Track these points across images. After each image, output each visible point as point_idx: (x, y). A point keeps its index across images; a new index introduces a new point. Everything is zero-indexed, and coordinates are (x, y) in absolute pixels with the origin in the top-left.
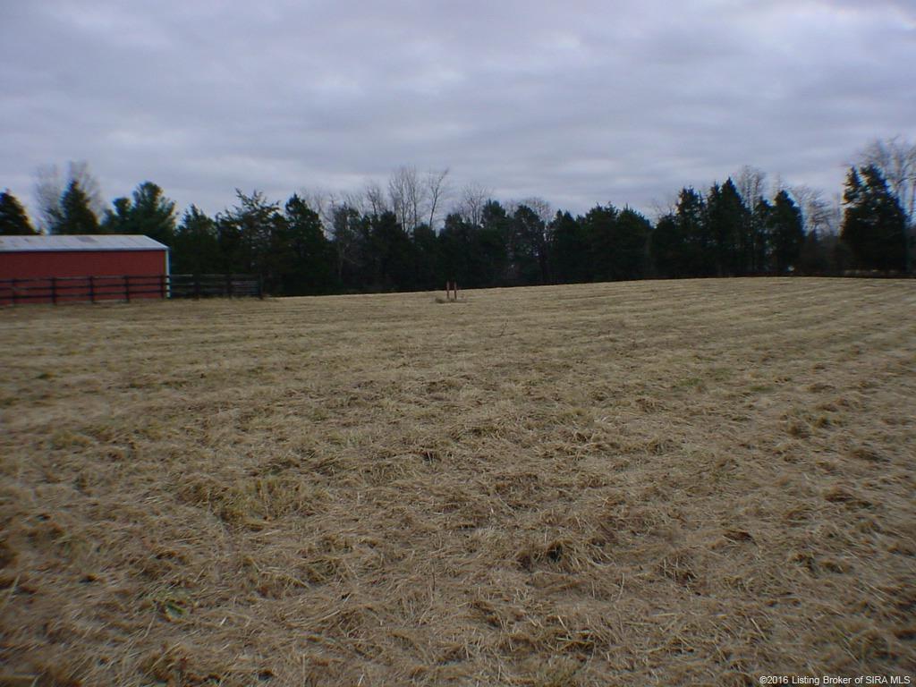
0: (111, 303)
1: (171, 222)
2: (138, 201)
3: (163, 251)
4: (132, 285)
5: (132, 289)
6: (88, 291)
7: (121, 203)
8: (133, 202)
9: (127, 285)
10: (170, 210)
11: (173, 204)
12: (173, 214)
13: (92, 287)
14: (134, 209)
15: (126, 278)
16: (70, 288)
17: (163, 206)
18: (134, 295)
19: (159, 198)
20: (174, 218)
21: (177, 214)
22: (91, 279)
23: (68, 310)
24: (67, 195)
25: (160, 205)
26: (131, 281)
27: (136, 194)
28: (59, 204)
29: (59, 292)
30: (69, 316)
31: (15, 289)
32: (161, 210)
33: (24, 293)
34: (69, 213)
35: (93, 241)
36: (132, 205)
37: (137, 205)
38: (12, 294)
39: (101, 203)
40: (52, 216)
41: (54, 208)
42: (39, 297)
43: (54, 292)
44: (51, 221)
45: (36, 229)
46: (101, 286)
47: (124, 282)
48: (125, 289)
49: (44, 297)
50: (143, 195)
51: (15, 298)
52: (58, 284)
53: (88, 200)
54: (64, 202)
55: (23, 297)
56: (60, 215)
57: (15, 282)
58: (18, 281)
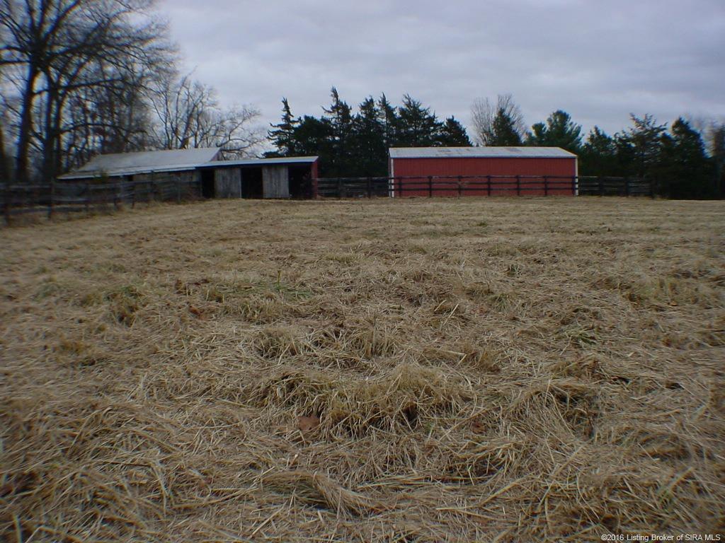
0: (532, 197)
1: (578, 141)
2: (552, 126)
3: (574, 158)
4: (548, 183)
5: (549, 186)
6: (516, 186)
7: (538, 127)
8: (547, 126)
9: (545, 183)
10: (578, 132)
11: (580, 127)
12: (580, 135)
13: (518, 183)
14: (548, 131)
15: (544, 177)
16: (502, 183)
17: (572, 130)
18: (551, 191)
19: (568, 123)
20: (580, 139)
21: (583, 135)
22: (517, 177)
23: (499, 199)
24: (497, 119)
26: (549, 180)
27: (550, 120)
28: (492, 127)
29: (492, 186)
31: (460, 183)
32: (570, 132)
33: (466, 187)
34: (498, 133)
35: (518, 150)
36: (547, 129)
37: (551, 128)
38: (457, 187)
39: (523, 126)
40: (485, 136)
41: (487, 130)
42: (478, 189)
43: (489, 186)
44: (485, 140)
45: (474, 144)
46: (525, 183)
47: (543, 180)
48: (543, 186)
49: (481, 189)
50: (555, 121)
51: (460, 190)
52: (492, 180)
53: (513, 123)
54: (494, 124)
55: (466, 189)
56: (492, 135)
57: (460, 178)
58: (462, 178)
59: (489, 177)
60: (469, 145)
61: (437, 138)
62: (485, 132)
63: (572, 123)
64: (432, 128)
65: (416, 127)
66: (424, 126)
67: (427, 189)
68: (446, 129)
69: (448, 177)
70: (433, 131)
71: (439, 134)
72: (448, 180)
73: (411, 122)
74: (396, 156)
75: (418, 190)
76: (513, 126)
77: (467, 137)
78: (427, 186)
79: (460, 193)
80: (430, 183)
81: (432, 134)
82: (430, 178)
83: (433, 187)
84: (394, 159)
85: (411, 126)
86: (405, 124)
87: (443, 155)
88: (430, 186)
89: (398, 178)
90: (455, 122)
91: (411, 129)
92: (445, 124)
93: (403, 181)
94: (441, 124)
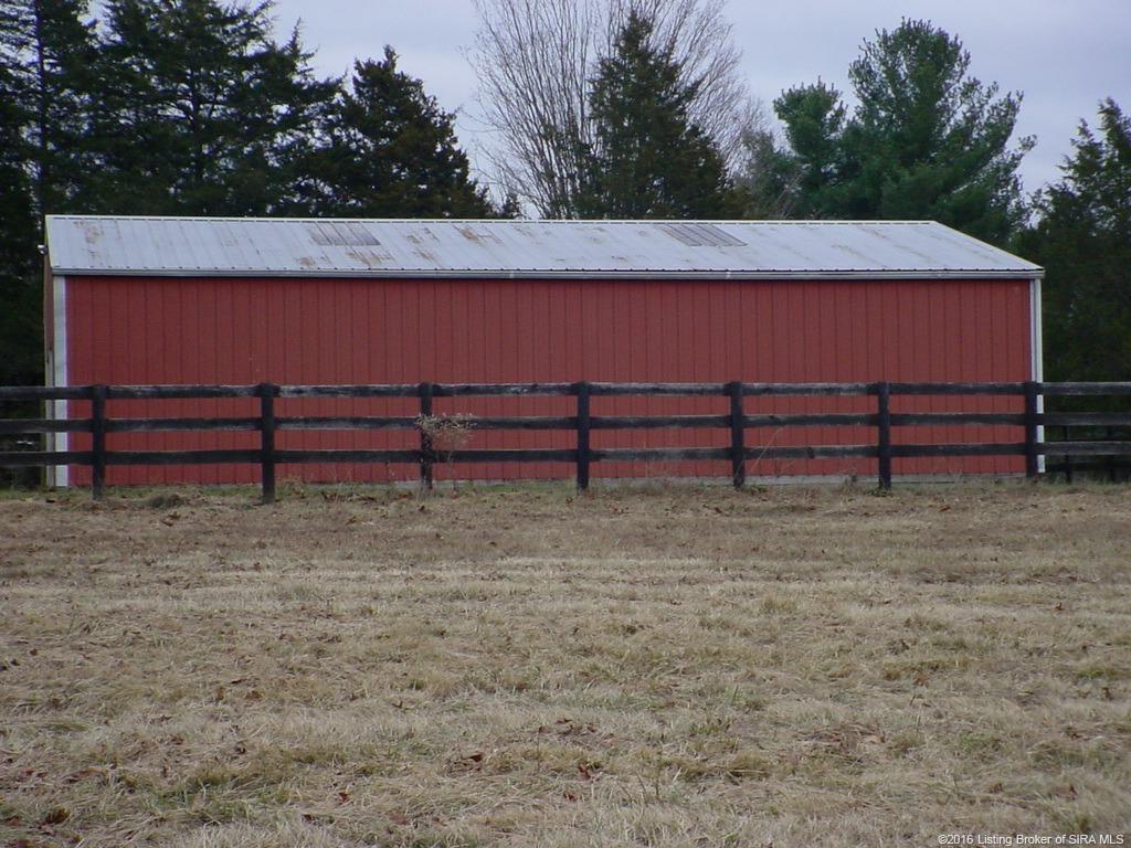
0: (814, 493)
1: (1005, 176)
2: (872, 100)
3: (1023, 282)
4: (900, 420)
5: (898, 436)
6: (723, 438)
7: (806, 109)
8: (850, 103)
9: (881, 420)
10: (1000, 132)
11: (1012, 107)
12: (1012, 145)
13: (735, 422)
14: (853, 129)
15: (875, 390)
16: (649, 424)
17: (972, 118)
18: (910, 461)
19: (957, 86)
20: (1015, 161)
21: (1028, 144)
22: (732, 390)
23: (641, 513)
24: (610, 71)
25: (960, 113)
26: (896, 405)
27: (861, 72)
28: (582, 108)
29: (597, 440)
30: (650, 540)
31: (427, 423)
32: (962, 133)
33: (462, 444)
34: (616, 142)
35: (729, 241)
36: (850, 115)
37: (868, 113)
38: (414, 444)
39: (740, 106)
40: (550, 154)
41: (559, 123)
42: (522, 456)
43: (584, 439)
44: (550, 176)
45: (497, 197)
46: (774, 422)
47: (871, 406)
48: (872, 437)
49: (544, 456)
50: (892, 73)
51: (427, 458)
52: (599, 408)
53: (691, 93)
54: (596, 99)
55: (460, 456)
56: (583, 149)
57: (427, 395)
58: (439, 392)
59: (581, 391)
60: (472, 206)
61: (304, 161)
62: (549, 133)
63: (972, 87)
64: (283, 109)
65: (198, 100)
66: (239, 96)
67: (250, 456)
68: (352, 115)
69: (363, 392)
70: (289, 122)
71: (317, 139)
72: (363, 407)
73: (168, 72)
74: (83, 263)
75: (199, 457)
76: (690, 106)
77: (462, 161)
78: (254, 440)
79: (426, 474)
80: (265, 424)
81: (282, 140)
82: (266, 393)
83: (280, 444)
84: (74, 279)
85: (170, 97)
86: (138, 82)
87: (340, 261)
88: (268, 439)
89: (88, 393)
90: (403, 81)
91: (173, 112)
92: (350, 89)
93: (115, 412)
94: (329, 89)
